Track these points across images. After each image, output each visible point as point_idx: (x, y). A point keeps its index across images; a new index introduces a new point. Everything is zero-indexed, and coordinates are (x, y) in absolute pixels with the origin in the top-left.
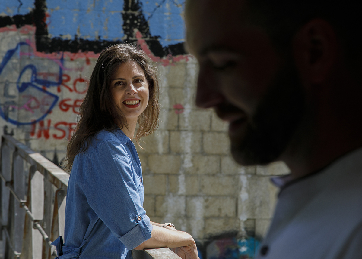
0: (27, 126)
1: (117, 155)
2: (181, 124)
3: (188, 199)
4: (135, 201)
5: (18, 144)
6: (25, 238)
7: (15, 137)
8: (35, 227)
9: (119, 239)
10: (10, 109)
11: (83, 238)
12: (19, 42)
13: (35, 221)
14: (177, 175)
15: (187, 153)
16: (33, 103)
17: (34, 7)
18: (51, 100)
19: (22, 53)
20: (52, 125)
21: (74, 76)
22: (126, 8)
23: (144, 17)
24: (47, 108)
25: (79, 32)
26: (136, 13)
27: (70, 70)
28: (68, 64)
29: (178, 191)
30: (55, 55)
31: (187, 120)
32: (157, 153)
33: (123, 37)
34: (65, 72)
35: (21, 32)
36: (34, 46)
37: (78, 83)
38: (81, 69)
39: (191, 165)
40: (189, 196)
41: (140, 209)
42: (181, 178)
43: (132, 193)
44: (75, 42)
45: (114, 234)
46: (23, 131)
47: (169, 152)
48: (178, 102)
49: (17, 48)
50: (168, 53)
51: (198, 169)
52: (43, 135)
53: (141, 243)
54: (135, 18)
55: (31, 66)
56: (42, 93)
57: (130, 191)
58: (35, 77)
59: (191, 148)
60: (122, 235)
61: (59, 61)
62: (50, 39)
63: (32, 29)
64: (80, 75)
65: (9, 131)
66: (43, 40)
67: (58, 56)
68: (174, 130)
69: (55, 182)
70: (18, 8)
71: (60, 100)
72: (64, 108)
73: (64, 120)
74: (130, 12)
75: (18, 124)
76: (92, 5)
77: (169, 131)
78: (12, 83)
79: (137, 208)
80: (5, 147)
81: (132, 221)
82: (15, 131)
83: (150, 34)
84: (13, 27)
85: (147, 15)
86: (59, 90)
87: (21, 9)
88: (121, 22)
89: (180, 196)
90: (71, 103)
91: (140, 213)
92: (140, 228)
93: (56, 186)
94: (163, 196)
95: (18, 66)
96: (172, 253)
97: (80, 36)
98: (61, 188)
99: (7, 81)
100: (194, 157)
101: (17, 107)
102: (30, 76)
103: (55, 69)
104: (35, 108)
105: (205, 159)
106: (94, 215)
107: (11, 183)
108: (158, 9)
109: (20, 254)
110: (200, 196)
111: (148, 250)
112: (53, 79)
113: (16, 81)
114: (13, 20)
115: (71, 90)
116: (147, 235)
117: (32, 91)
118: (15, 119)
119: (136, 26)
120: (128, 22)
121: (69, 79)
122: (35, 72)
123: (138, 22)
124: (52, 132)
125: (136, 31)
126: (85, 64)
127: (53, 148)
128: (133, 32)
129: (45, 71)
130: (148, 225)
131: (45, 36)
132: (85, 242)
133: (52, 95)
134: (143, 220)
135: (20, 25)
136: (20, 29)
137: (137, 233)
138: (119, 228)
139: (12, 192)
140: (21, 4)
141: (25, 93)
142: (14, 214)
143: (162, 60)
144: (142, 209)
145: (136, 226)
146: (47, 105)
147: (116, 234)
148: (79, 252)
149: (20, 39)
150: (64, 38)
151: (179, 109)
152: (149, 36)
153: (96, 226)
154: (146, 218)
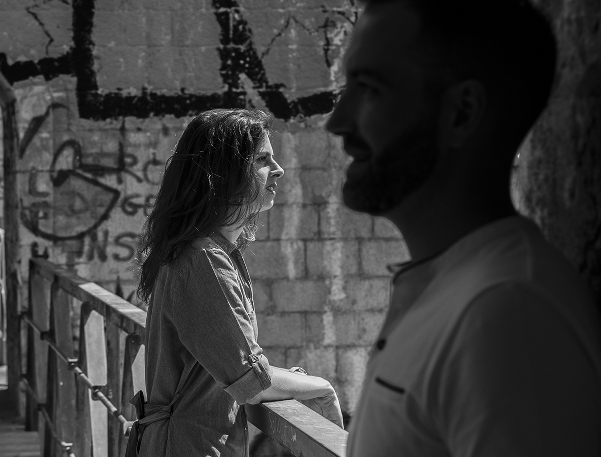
0: (69, 242)
1: (221, 269)
2: (324, 228)
3: (340, 352)
4: (248, 335)
5: (58, 271)
6: (77, 418)
7: (51, 259)
8: (95, 397)
9: (225, 390)
10: (41, 214)
11: (175, 391)
12: (50, 103)
13: (95, 388)
14: (320, 313)
15: (335, 277)
16: (78, 204)
17: (72, 44)
18: (108, 198)
19: (57, 121)
20: (110, 239)
21: (144, 156)
22: (225, 40)
23: (255, 53)
24: (101, 211)
25: (149, 83)
26: (243, 48)
27: (137, 146)
28: (134, 138)
29: (323, 339)
30: (111, 123)
31: (333, 222)
32: (287, 278)
33: (223, 87)
34: (129, 150)
35: (53, 86)
36: (75, 109)
37: (151, 167)
38: (154, 144)
39: (343, 296)
40: (341, 348)
41: (254, 346)
42: (328, 318)
43: (243, 324)
44: (143, 99)
45: (218, 384)
46: (63, 251)
47: (305, 275)
48: (317, 194)
49: (47, 114)
50: (298, 112)
51: (354, 302)
52: (96, 256)
53: (257, 394)
54: (240, 55)
55: (71, 143)
56: (91, 186)
57: (239, 321)
58: (80, 160)
59: (342, 267)
60: (229, 383)
61: (118, 133)
62: (101, 96)
63: (70, 81)
64: (154, 154)
65: (41, 252)
66: (90, 98)
67: (117, 124)
68: (312, 240)
69: (124, 325)
70: (47, 47)
71: (122, 196)
72: (130, 209)
73: (129, 229)
74: (231, 45)
75: (54, 239)
76: (169, 37)
77: (305, 241)
78: (42, 171)
79: (250, 345)
80: (37, 277)
81: (244, 363)
82: (50, 251)
83: (267, 82)
84: (40, 78)
85: (260, 49)
86: (120, 181)
87: (51, 48)
88: (218, 63)
89: (327, 347)
90: (141, 201)
91: (254, 352)
92: (255, 373)
93: (126, 331)
94: (299, 348)
95: (51, 142)
96: (301, 406)
97: (150, 89)
98: (134, 333)
99: (33, 168)
100: (346, 282)
101: (51, 211)
102: (70, 159)
103: (112, 146)
104: (80, 211)
105: (366, 284)
106: (190, 357)
107: (49, 335)
108: (278, 38)
109: (71, 444)
110: (360, 346)
111: (267, 403)
112: (110, 163)
113: (48, 168)
114: (39, 67)
115: (139, 180)
116: (265, 383)
117: (76, 184)
118: (50, 231)
119: (242, 69)
120: (229, 62)
121: (135, 161)
122: (79, 152)
123: (246, 62)
124: (110, 250)
125: (243, 76)
126: (161, 136)
127: (114, 277)
128: (239, 79)
129: (94, 151)
130: (266, 369)
131: (94, 92)
132: (178, 396)
133: (108, 189)
134: (260, 362)
135: (51, 76)
136: (51, 82)
137: (251, 380)
138: (225, 374)
139: (53, 347)
140: (52, 40)
141: (64, 188)
142: (57, 384)
143: (288, 124)
144: (257, 346)
145: (249, 370)
146: (101, 205)
147: (220, 383)
148: (170, 411)
149: (52, 98)
150: (124, 93)
151: (318, 204)
152: (264, 84)
153: (194, 373)
154: (264, 359)
